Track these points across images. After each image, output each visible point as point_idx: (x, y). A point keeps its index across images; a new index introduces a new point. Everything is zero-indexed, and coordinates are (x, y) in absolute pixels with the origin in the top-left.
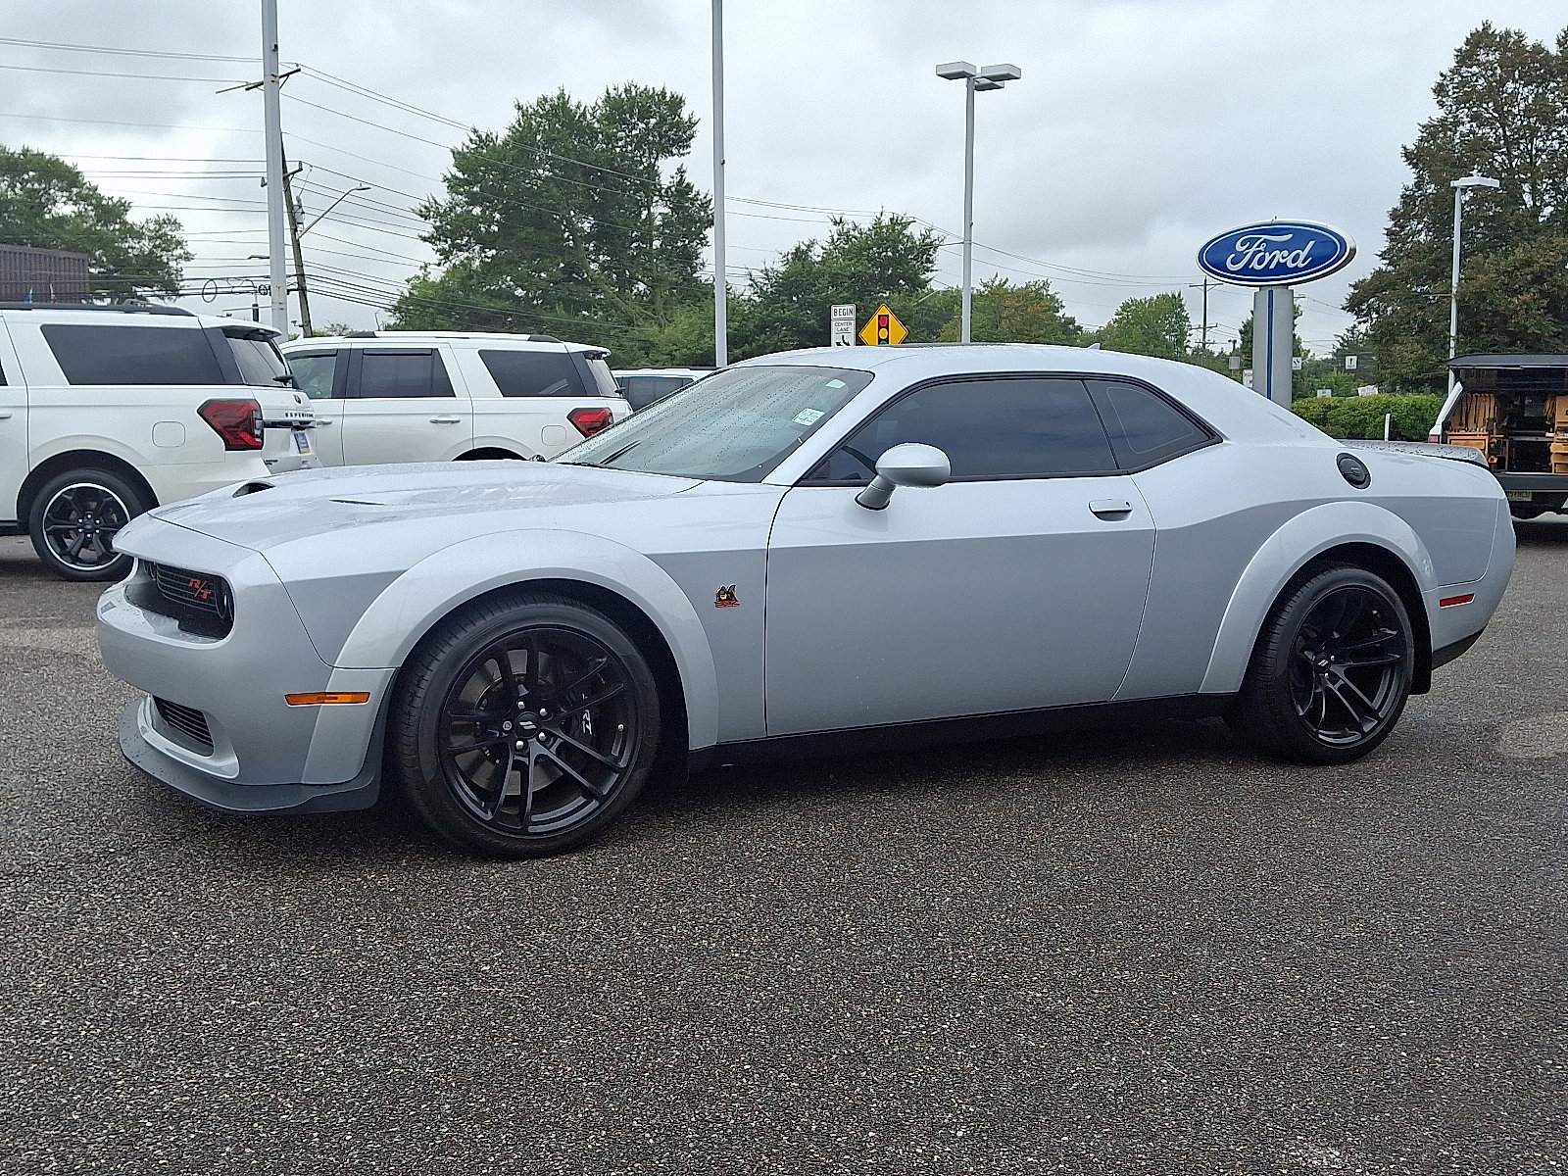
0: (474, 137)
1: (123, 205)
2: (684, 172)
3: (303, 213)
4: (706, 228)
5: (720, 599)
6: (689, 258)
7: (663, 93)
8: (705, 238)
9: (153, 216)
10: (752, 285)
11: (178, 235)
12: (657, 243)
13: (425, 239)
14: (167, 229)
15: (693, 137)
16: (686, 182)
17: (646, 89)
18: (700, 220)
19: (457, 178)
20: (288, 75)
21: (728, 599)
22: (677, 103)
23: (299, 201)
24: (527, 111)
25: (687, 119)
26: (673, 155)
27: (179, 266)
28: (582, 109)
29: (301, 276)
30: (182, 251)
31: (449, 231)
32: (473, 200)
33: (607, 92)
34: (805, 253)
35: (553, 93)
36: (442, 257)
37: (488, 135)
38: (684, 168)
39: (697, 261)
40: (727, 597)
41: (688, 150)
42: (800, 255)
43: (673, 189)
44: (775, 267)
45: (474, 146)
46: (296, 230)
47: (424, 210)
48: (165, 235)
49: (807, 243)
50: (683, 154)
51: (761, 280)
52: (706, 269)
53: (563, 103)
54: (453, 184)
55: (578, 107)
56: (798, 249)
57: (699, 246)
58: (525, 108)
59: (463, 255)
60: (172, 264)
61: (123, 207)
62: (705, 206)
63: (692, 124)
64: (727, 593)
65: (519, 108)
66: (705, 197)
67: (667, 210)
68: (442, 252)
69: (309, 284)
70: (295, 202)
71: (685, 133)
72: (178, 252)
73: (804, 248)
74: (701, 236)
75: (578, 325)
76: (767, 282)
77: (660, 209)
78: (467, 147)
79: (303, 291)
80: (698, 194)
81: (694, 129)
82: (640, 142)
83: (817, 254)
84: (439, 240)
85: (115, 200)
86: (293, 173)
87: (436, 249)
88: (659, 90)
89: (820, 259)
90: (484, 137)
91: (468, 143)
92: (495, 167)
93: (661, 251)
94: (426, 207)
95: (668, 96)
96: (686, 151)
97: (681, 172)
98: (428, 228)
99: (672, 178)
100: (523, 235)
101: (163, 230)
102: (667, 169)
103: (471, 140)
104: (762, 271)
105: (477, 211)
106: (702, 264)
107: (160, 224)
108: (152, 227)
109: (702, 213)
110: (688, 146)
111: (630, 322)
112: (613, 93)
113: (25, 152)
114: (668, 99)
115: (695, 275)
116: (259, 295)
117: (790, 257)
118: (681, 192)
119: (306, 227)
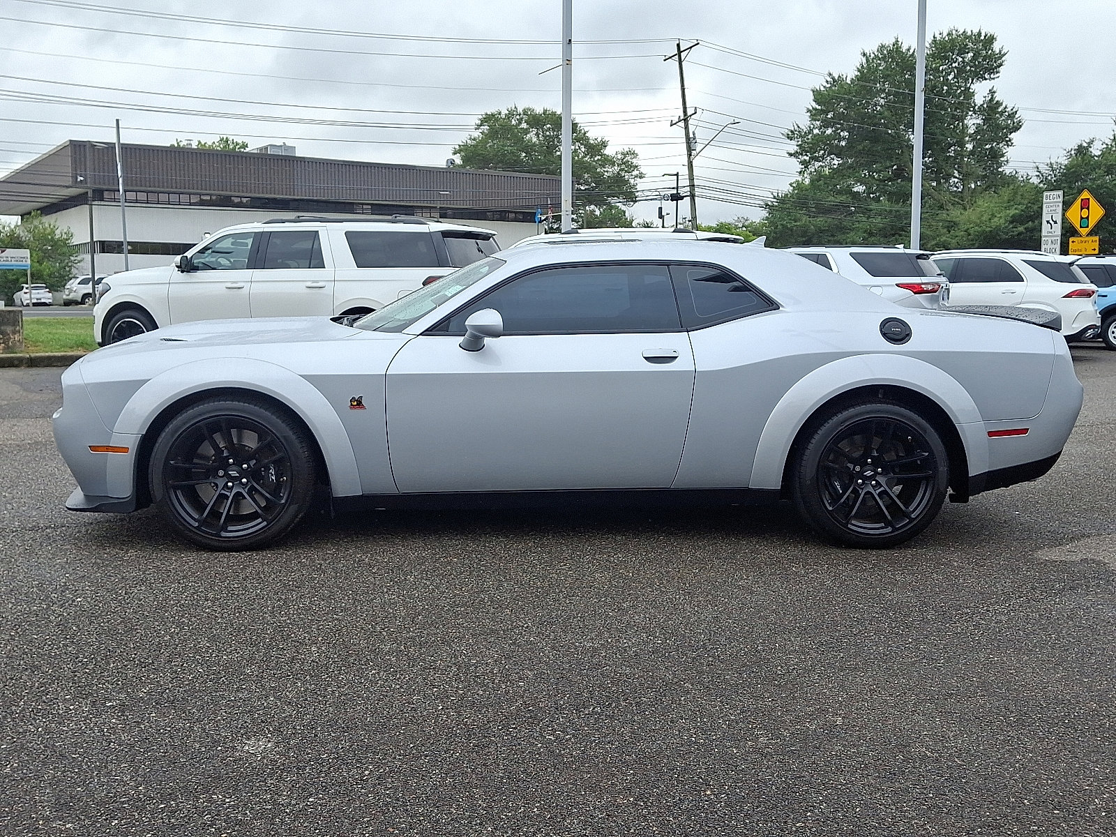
0: (829, 79)
1: (604, 142)
2: (994, 92)
3: (696, 142)
4: (1011, 133)
5: (352, 405)
6: (996, 156)
7: (979, 34)
8: (1010, 140)
9: (620, 150)
10: (1038, 176)
11: (635, 161)
12: (970, 147)
13: (791, 155)
14: (628, 158)
15: (1002, 65)
16: (996, 99)
17: (964, 32)
18: (1007, 127)
19: (816, 109)
20: (691, 48)
21: (357, 404)
22: (990, 40)
23: (694, 134)
24: (870, 56)
25: (998, 52)
26: (986, 79)
27: (636, 182)
28: (911, 51)
29: (692, 186)
30: (638, 172)
31: (809, 147)
32: (826, 124)
33: (934, 37)
34: (1087, 148)
35: (889, 42)
36: (803, 167)
37: (839, 76)
38: (995, 89)
39: (1002, 159)
40: (358, 403)
41: (998, 75)
42: (1082, 151)
43: (985, 106)
44: (1059, 161)
45: (829, 85)
46: (690, 155)
47: (790, 133)
48: (627, 163)
49: (1087, 141)
50: (994, 79)
51: (1047, 172)
52: (1010, 164)
53: (897, 48)
54: (814, 114)
55: (909, 50)
56: (1080, 146)
57: (1006, 147)
58: (868, 54)
59: (817, 164)
60: (632, 181)
61: (604, 144)
62: (1012, 116)
63: (1001, 55)
64: (357, 401)
65: (864, 55)
66: (1012, 110)
67: (979, 121)
68: (802, 163)
69: (697, 191)
70: (691, 136)
71: (995, 62)
72: (635, 173)
73: (1085, 145)
74: (1007, 139)
75: (898, 211)
76: (1051, 173)
77: (972, 122)
78: (825, 87)
79: (693, 196)
80: (1006, 107)
81: (1003, 59)
82: (960, 71)
83: (1096, 150)
84: (802, 154)
85: (599, 140)
86: (691, 116)
87: (799, 160)
88: (976, 31)
89: (1100, 153)
90: (836, 78)
91: (825, 84)
92: (842, 99)
93: (972, 153)
94: (792, 131)
95: (983, 35)
96: (996, 76)
97: (992, 92)
98: (793, 147)
99: (985, 97)
100: (860, 147)
101: (626, 158)
102: (980, 91)
103: (827, 82)
104: (1047, 165)
105: (829, 131)
106: (1007, 161)
107: (625, 154)
108: (619, 156)
109: (1009, 122)
110: (997, 72)
111: (941, 207)
112: (938, 37)
113: (545, 111)
114: (982, 38)
115: (1000, 170)
116: (663, 201)
117: (1073, 152)
118: (992, 108)
119: (698, 151)
